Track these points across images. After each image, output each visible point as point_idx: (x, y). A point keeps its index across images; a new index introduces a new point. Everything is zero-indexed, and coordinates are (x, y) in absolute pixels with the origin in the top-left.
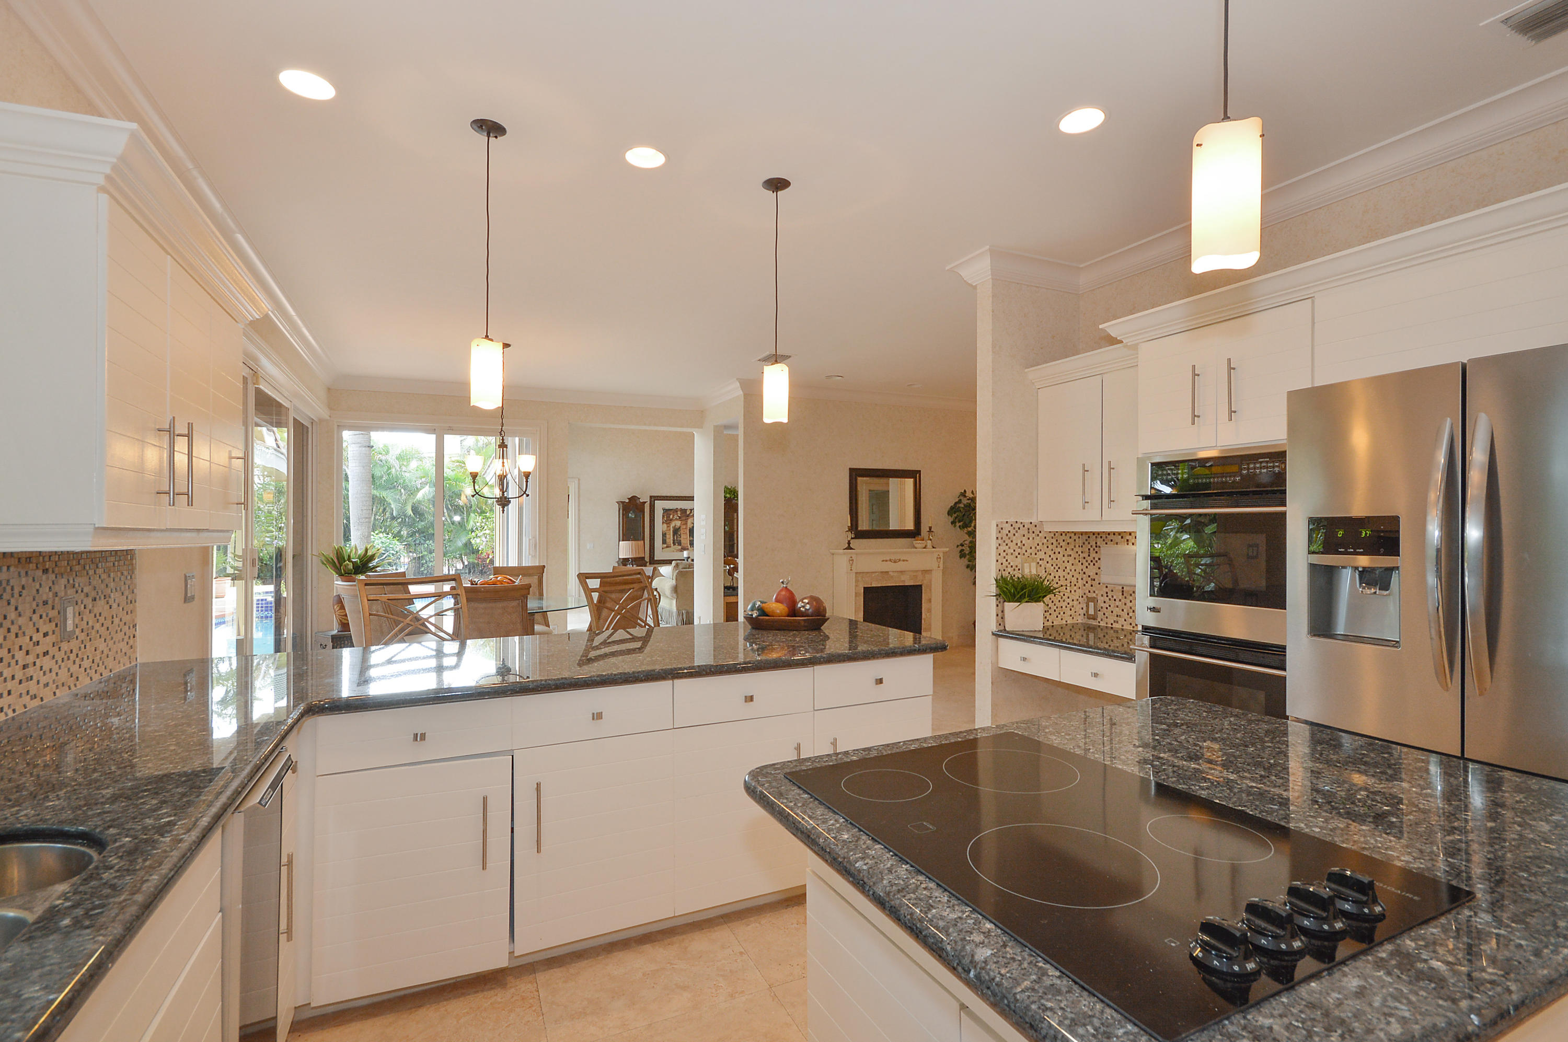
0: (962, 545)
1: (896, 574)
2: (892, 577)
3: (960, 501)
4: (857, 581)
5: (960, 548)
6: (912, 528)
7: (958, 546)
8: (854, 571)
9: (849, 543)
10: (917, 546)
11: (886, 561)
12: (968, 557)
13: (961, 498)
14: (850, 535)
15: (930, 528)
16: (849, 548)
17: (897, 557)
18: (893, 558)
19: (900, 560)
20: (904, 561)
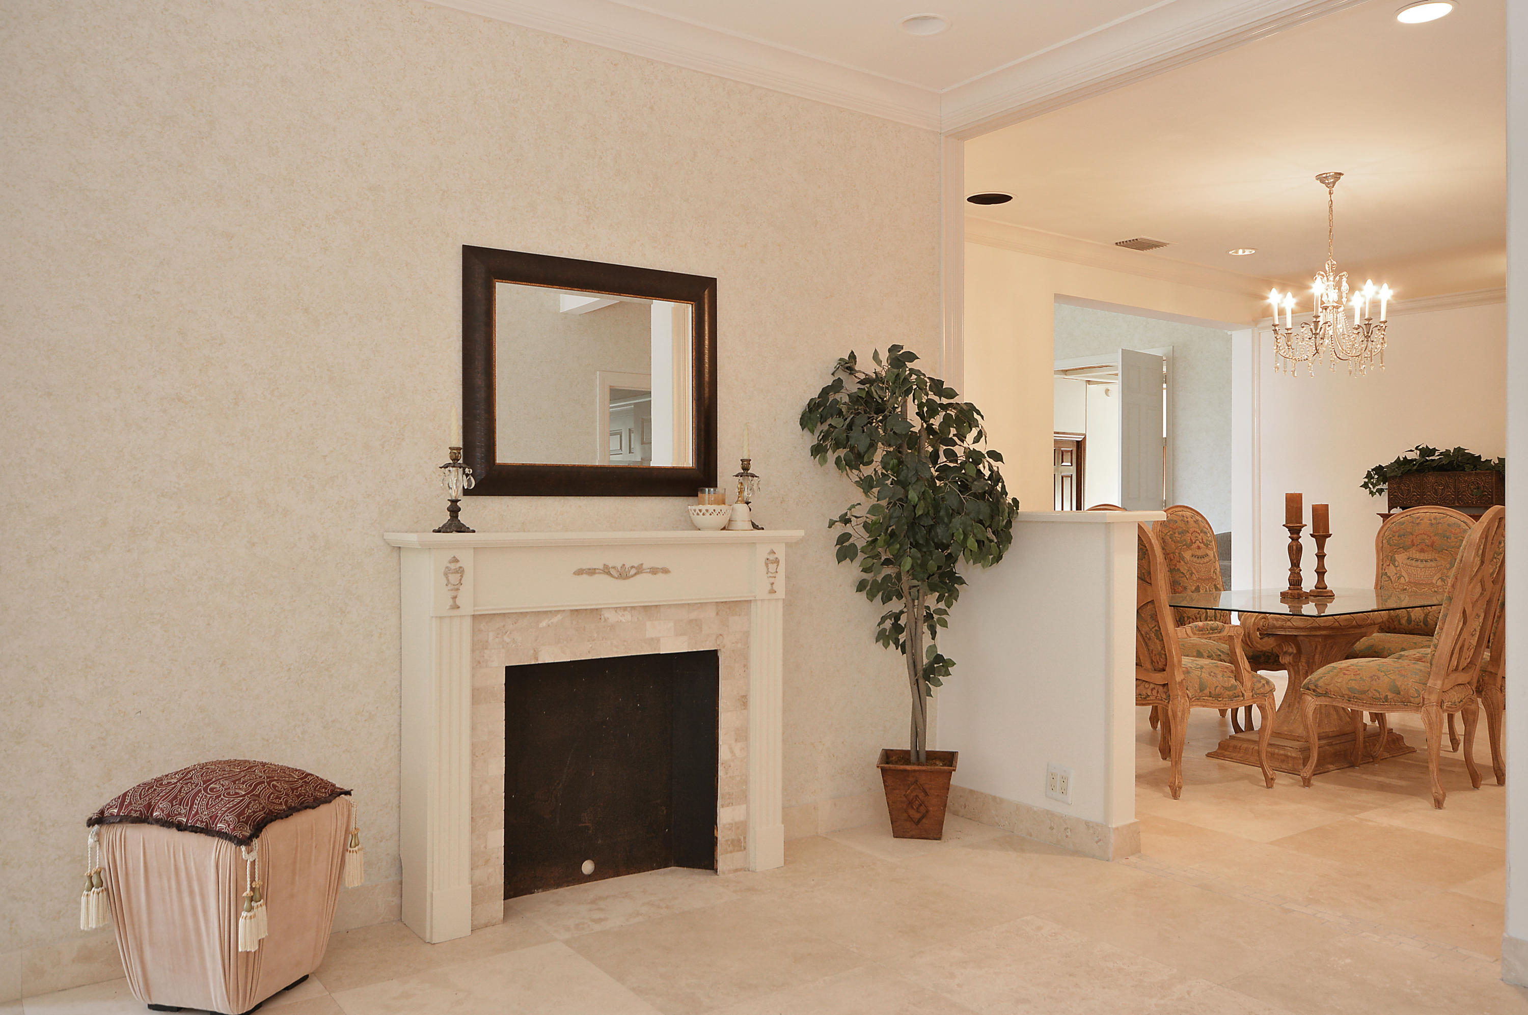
0: (845, 520)
1: (627, 617)
2: (613, 627)
3: (837, 386)
4: (479, 647)
5: (839, 529)
6: (688, 461)
7: (832, 524)
8: (467, 607)
9: (454, 509)
10: (699, 520)
11: (592, 572)
12: (861, 556)
13: (842, 375)
14: (457, 481)
15: (746, 465)
16: (454, 525)
17: (632, 559)
18: (615, 560)
19: (639, 570)
20: (654, 571)
